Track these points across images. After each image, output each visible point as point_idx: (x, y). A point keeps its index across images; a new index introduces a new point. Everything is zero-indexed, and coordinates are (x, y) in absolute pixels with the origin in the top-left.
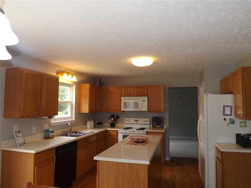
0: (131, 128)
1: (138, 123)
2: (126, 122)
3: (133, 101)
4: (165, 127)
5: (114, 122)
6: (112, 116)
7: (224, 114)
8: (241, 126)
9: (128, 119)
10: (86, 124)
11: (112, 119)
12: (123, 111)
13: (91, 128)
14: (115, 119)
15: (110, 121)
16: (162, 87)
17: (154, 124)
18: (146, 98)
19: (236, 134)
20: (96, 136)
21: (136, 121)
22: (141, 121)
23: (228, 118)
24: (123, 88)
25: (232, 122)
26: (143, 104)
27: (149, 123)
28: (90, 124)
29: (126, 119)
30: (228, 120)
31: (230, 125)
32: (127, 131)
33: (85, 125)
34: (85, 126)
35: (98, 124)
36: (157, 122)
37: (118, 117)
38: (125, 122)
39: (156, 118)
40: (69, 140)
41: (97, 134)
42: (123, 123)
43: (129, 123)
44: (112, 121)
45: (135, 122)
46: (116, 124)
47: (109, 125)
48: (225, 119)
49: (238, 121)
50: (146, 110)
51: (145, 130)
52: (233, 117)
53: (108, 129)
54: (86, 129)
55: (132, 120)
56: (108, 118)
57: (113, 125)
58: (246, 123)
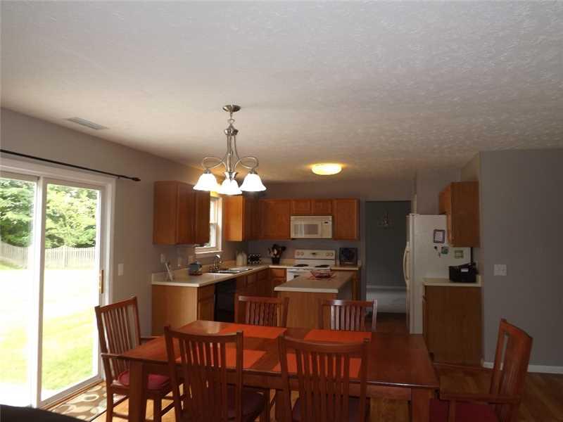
0: (306, 265)
1: (317, 257)
2: (299, 257)
3: (303, 223)
4: (359, 264)
5: (278, 256)
6: (275, 247)
7: (435, 242)
8: (456, 257)
9: (300, 251)
10: (235, 259)
11: (276, 252)
12: (293, 239)
13: (243, 265)
14: (280, 251)
15: (272, 255)
16: (355, 201)
17: (343, 259)
18: (330, 217)
19: (450, 267)
20: (255, 275)
21: (314, 254)
22: (322, 254)
23: (439, 246)
24: (293, 202)
25: (445, 251)
26: (325, 226)
27: (333, 257)
28: (241, 259)
29: (297, 251)
30: (440, 250)
31: (442, 255)
32: (301, 269)
33: (232, 260)
34: (233, 262)
35: (253, 260)
36: (347, 256)
37: (284, 249)
38: (296, 257)
39: (346, 249)
40: (220, 278)
41: (257, 273)
42: (293, 258)
43: (303, 257)
44: (274, 255)
45: (312, 257)
46: (281, 259)
47: (270, 261)
48: (436, 248)
49: (452, 250)
50: (330, 237)
51: (328, 268)
52: (446, 244)
53: (271, 266)
54: (235, 265)
55: (307, 253)
56: (269, 250)
57: (276, 261)
58: (462, 252)
